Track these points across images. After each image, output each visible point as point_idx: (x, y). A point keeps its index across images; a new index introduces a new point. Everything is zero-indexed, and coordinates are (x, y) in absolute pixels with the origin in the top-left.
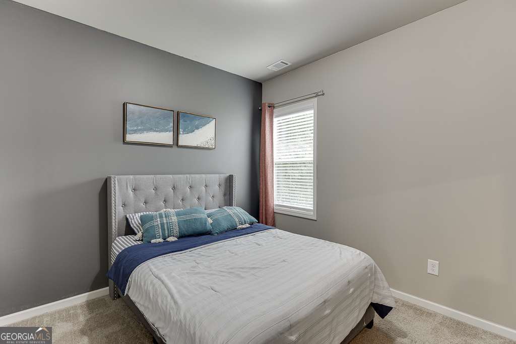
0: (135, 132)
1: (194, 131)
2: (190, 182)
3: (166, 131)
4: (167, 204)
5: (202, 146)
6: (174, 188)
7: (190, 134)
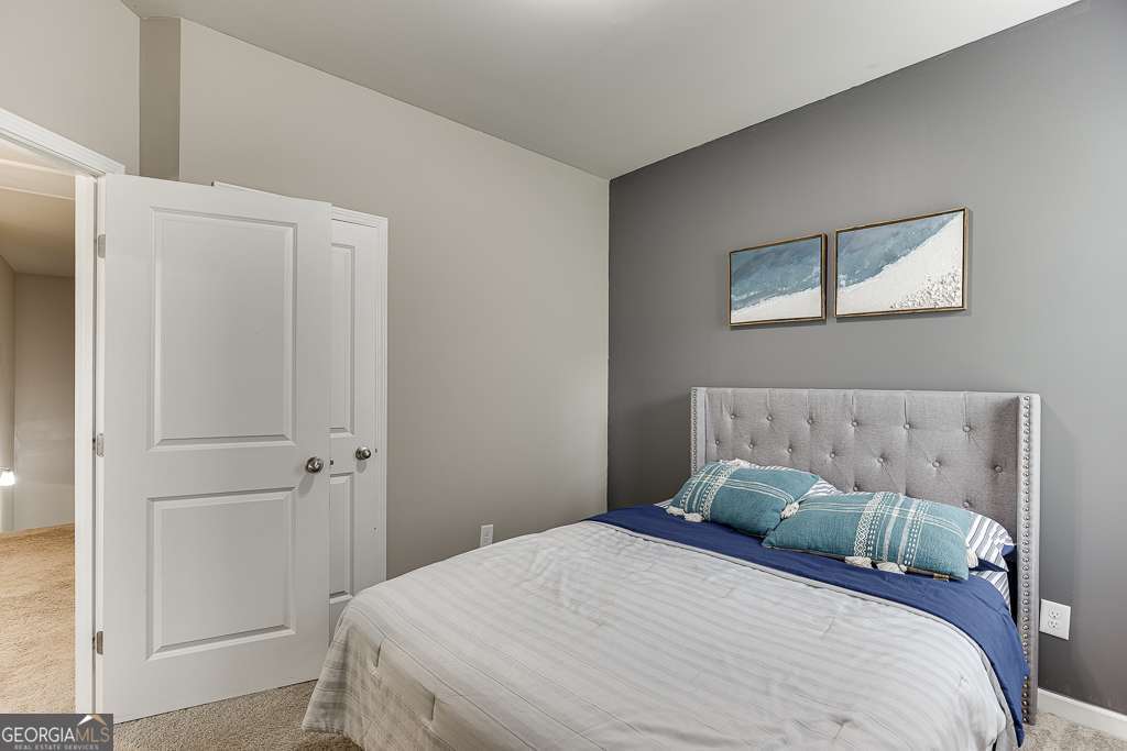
0: (745, 303)
1: (880, 270)
2: (855, 410)
3: (804, 287)
4: (794, 455)
5: (910, 306)
6: (812, 420)
7: (868, 281)
